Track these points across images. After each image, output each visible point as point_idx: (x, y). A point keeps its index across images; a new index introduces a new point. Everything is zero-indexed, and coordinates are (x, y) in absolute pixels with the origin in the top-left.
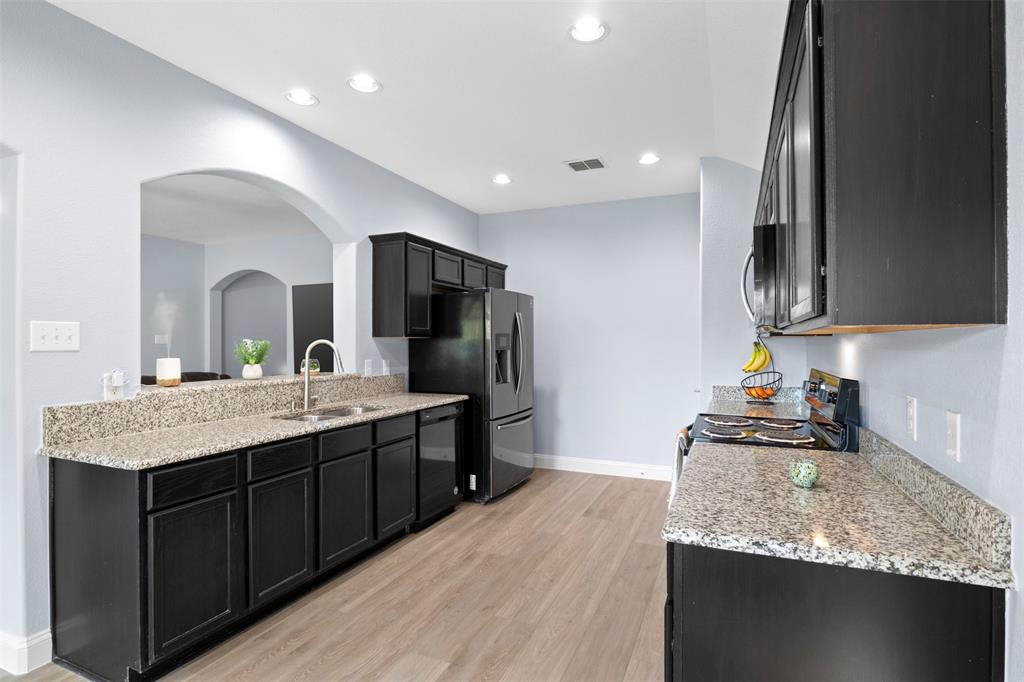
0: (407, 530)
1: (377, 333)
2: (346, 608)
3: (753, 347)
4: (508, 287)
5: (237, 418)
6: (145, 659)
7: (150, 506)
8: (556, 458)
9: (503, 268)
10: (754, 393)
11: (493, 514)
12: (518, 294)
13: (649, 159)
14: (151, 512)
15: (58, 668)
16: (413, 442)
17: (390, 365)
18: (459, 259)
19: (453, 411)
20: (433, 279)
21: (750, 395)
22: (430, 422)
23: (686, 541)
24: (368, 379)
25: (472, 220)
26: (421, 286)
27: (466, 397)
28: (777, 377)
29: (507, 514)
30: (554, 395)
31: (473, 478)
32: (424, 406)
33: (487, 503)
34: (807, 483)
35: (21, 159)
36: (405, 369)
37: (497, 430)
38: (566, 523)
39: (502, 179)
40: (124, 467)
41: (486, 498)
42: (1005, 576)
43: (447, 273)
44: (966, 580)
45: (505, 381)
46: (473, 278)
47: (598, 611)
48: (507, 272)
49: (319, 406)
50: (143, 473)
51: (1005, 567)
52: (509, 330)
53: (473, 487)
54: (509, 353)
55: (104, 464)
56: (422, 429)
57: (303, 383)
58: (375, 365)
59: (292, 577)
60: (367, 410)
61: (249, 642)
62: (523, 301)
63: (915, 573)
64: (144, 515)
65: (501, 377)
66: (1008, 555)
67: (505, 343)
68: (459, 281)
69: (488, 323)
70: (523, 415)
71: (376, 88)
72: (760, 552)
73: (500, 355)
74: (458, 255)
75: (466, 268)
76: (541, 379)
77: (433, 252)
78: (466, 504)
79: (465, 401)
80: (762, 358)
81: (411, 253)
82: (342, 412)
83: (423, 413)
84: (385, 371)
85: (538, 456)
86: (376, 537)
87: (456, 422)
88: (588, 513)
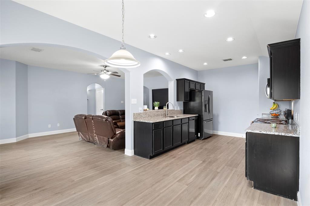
0: (186, 143)
1: (178, 100)
2: (179, 153)
3: (273, 103)
4: (205, 89)
5: (156, 117)
6: (153, 154)
7: (153, 129)
8: (218, 132)
9: (204, 84)
10: (273, 115)
11: (204, 142)
12: (210, 91)
13: (244, 57)
14: (154, 130)
15: (135, 156)
16: (188, 124)
17: (180, 108)
18: (195, 83)
19: (194, 118)
20: (190, 88)
21: (272, 115)
22: (191, 120)
23: (249, 131)
24: (176, 110)
25: (196, 72)
26: (187, 90)
27: (198, 115)
28: (280, 111)
29: (208, 142)
30: (218, 116)
31: (199, 134)
32: (190, 116)
33: (202, 140)
34: (274, 127)
35: (130, 73)
36: (182, 109)
37: (205, 123)
38: (223, 144)
39: (205, 64)
40: (150, 122)
41: (202, 139)
42: (299, 135)
43: (192, 87)
44: (293, 136)
45: (207, 112)
46: (198, 87)
47: (232, 158)
48: (205, 85)
49: (168, 116)
50: (152, 123)
51: (299, 134)
52: (208, 100)
53: (199, 136)
54: (207, 105)
55: (146, 122)
56: (189, 121)
57: (166, 111)
58: (177, 108)
59: (169, 146)
60: (177, 117)
61: (164, 156)
62: (210, 93)
63: (285, 135)
64: (153, 130)
65: (206, 111)
66: (300, 132)
67: (207, 102)
68: (195, 88)
69: (203, 97)
70: (211, 120)
71: (183, 51)
72: (261, 133)
73: (205, 105)
74: (194, 82)
75: (196, 85)
76: (215, 112)
77: (190, 82)
78: (197, 140)
79: (197, 116)
80: (276, 106)
81: (185, 82)
82: (172, 117)
83: (190, 118)
84: (179, 109)
85: (214, 131)
86: (181, 142)
87: (195, 121)
88: (228, 143)
